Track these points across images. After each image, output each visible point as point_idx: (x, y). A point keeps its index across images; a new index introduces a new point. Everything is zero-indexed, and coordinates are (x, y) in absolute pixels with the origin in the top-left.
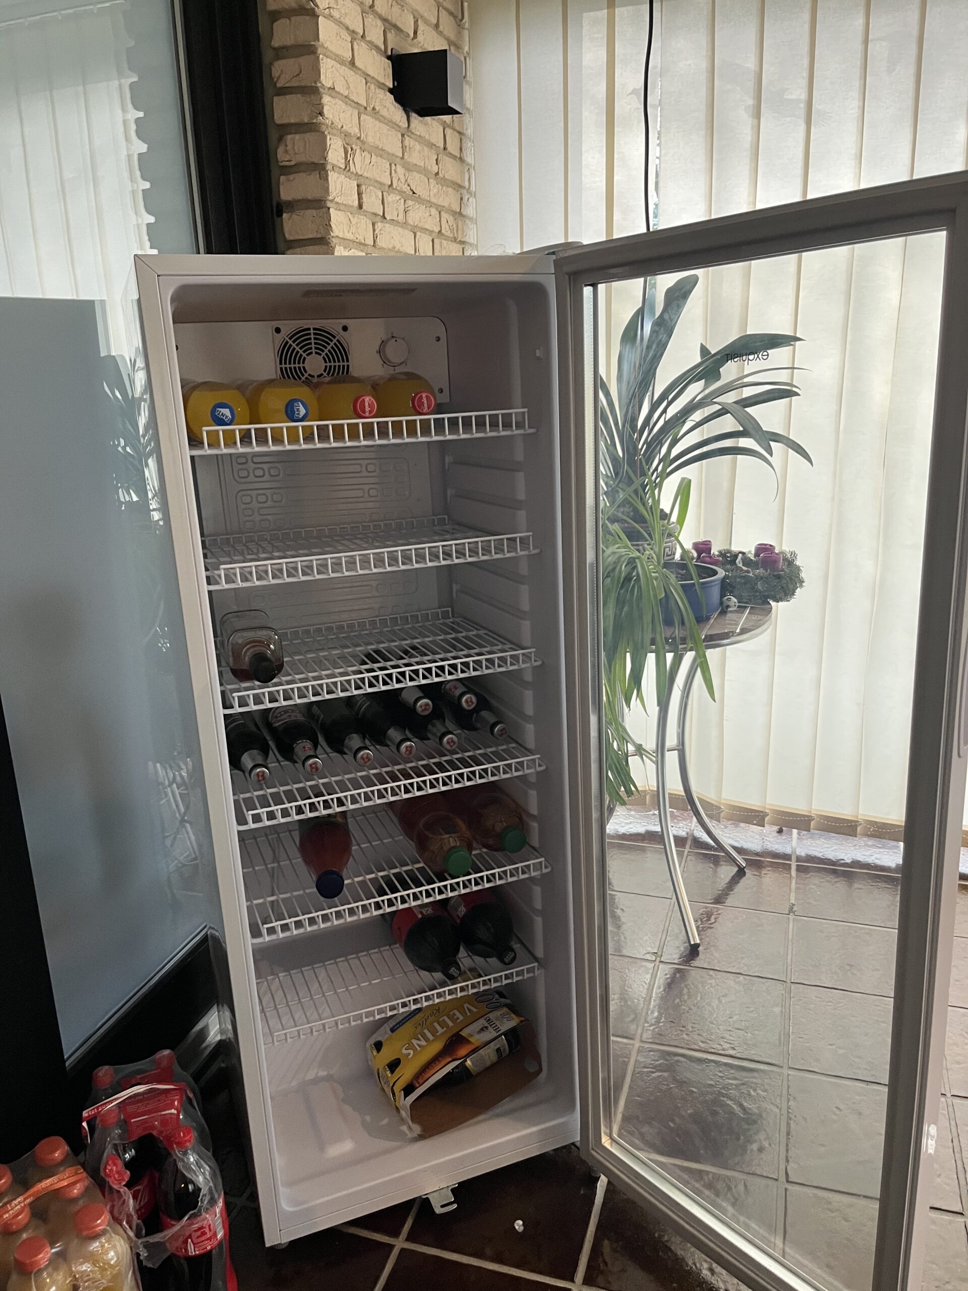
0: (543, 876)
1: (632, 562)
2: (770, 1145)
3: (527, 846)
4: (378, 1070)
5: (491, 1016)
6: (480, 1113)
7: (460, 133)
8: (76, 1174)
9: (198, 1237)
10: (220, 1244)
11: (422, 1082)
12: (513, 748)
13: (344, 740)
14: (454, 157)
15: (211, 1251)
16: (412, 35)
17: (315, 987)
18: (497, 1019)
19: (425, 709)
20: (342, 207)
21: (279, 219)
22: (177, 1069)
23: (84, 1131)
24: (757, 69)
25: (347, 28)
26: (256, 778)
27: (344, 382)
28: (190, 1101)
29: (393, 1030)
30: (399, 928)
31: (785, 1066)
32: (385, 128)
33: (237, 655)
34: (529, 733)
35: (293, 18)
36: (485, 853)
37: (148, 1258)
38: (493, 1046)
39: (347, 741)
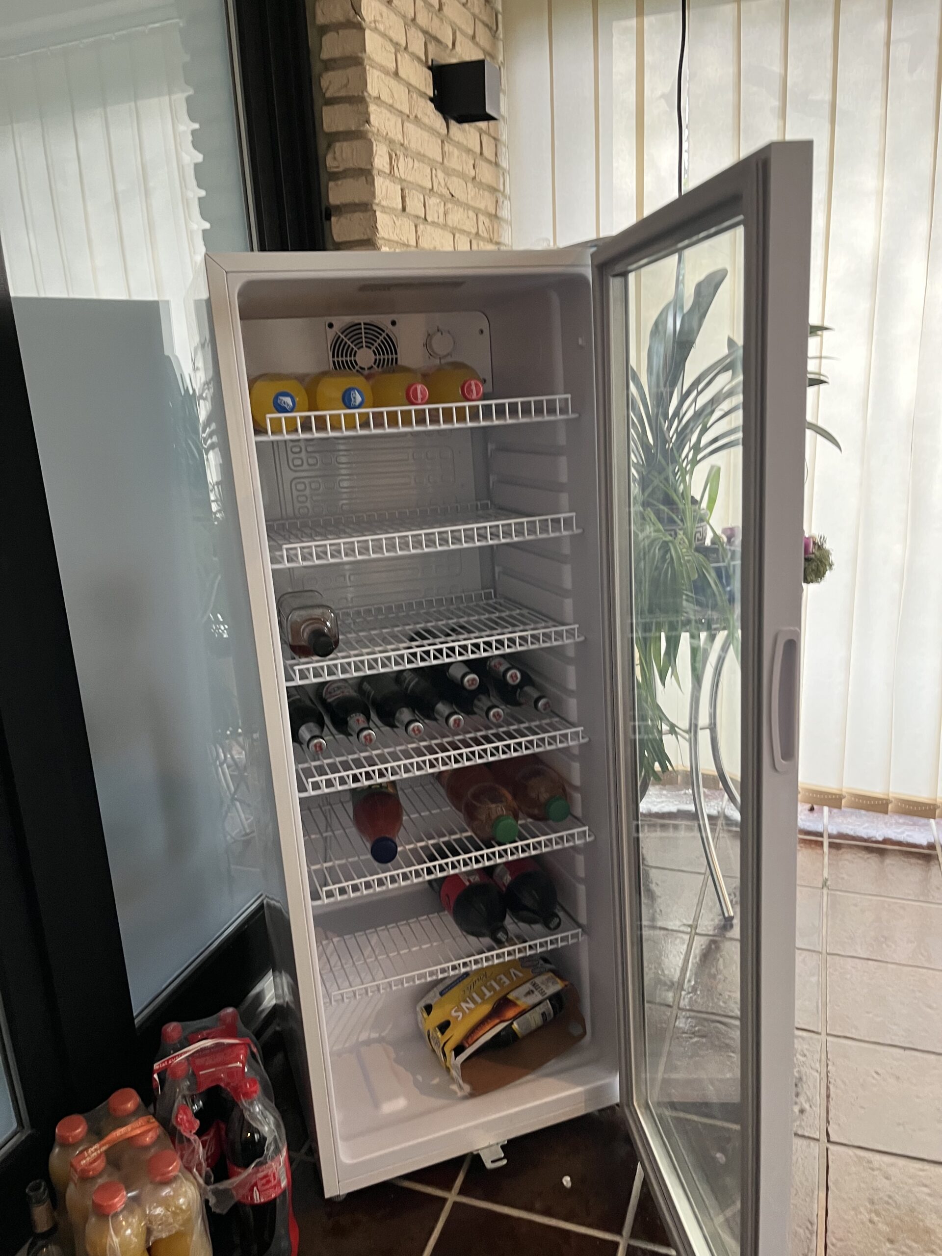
0: (586, 844)
1: (665, 545)
2: (811, 1106)
3: (570, 816)
4: (429, 1031)
5: (538, 980)
6: (526, 1074)
7: (495, 139)
8: (148, 1122)
9: (263, 1185)
10: (284, 1192)
11: (472, 1042)
12: (556, 722)
13: (395, 714)
14: (489, 161)
15: (275, 1199)
16: (450, 46)
17: (368, 951)
18: (543, 983)
19: (472, 684)
20: (388, 211)
21: (328, 222)
22: (240, 1025)
23: (154, 1084)
24: (783, 72)
25: (391, 41)
26: (314, 748)
27: (394, 371)
28: (253, 1055)
29: (442, 994)
30: (447, 895)
31: (824, 1033)
32: (426, 135)
33: (296, 632)
34: (572, 707)
35: (341, 32)
36: (530, 823)
37: (216, 1205)
38: (539, 1010)
39: (397, 715)
